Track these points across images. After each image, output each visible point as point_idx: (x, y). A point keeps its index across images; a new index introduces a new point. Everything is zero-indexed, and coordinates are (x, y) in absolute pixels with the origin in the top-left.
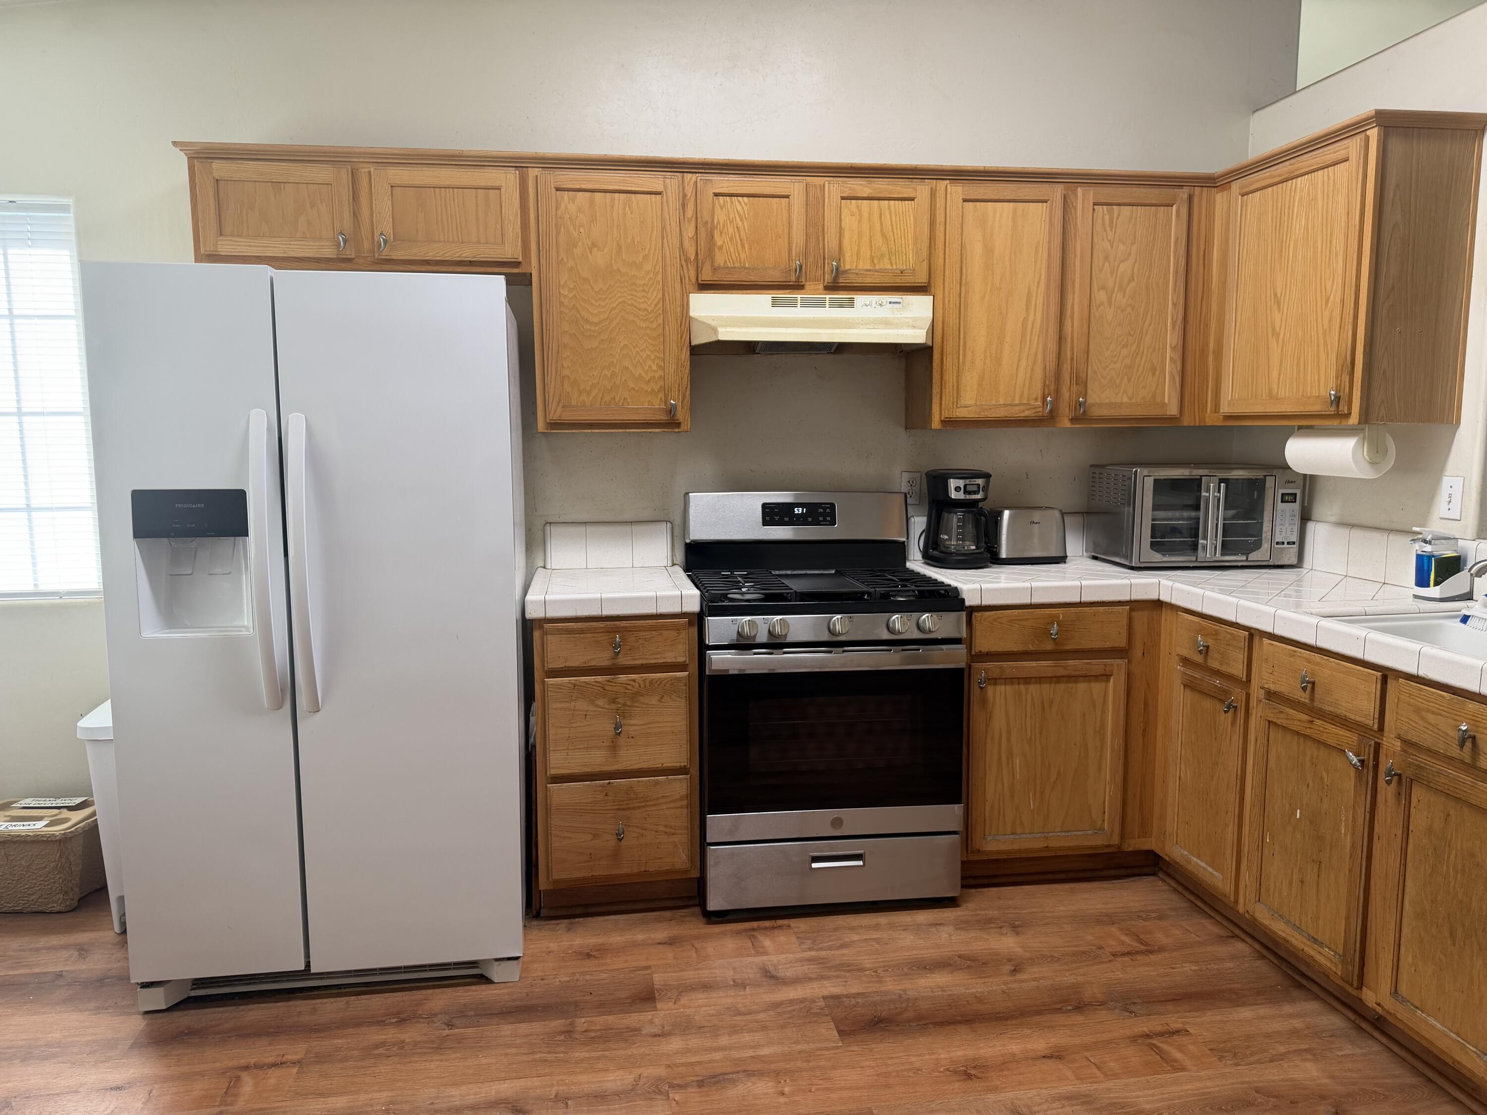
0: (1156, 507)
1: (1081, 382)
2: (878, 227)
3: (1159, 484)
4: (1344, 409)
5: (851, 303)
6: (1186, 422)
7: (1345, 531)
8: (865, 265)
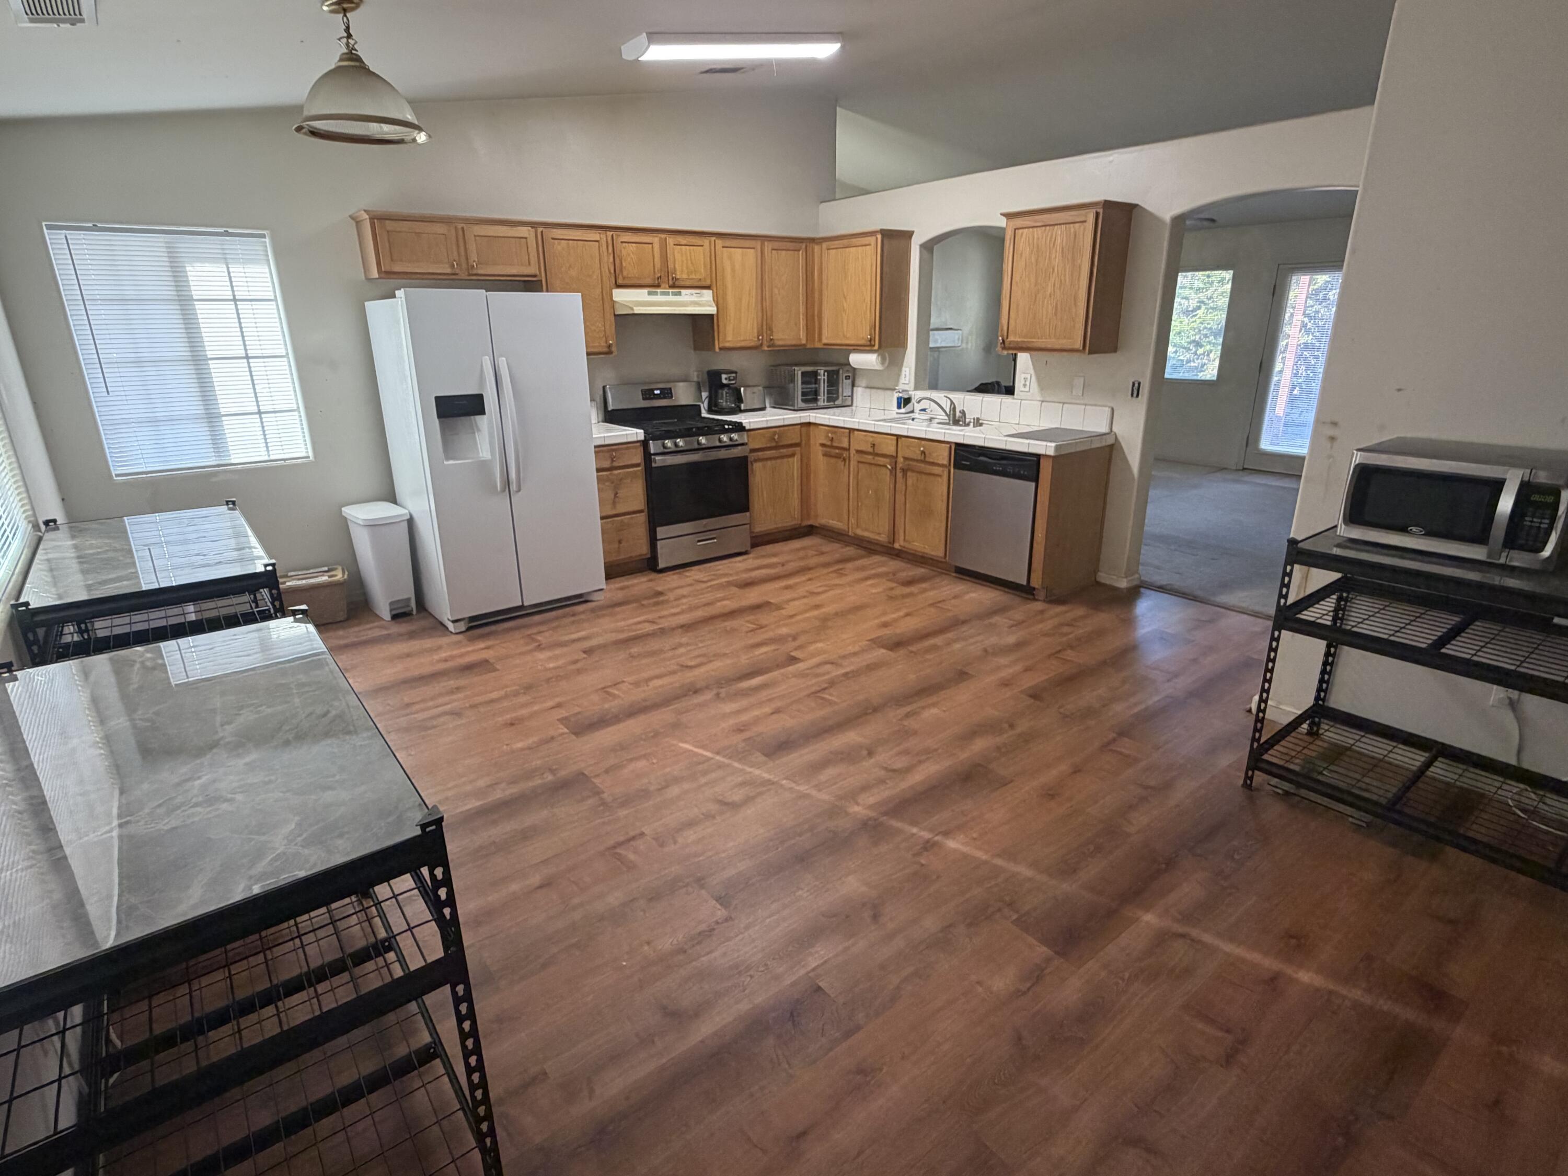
0: (803, 383)
1: (770, 329)
2: (689, 258)
3: (803, 374)
4: (873, 343)
5: (680, 294)
6: (808, 346)
7: (868, 390)
8: (685, 276)
